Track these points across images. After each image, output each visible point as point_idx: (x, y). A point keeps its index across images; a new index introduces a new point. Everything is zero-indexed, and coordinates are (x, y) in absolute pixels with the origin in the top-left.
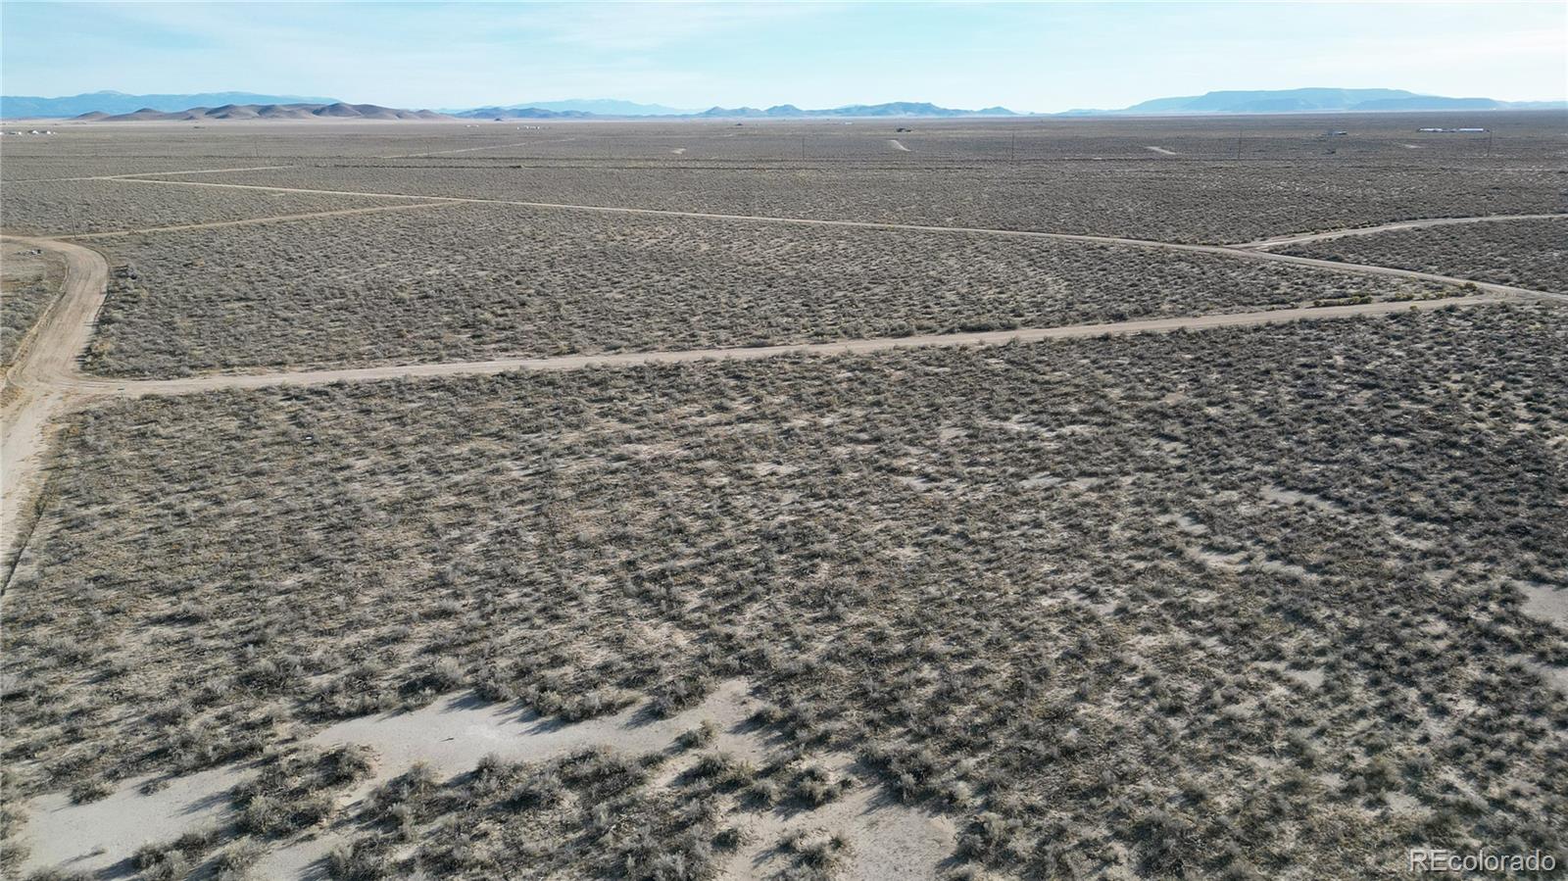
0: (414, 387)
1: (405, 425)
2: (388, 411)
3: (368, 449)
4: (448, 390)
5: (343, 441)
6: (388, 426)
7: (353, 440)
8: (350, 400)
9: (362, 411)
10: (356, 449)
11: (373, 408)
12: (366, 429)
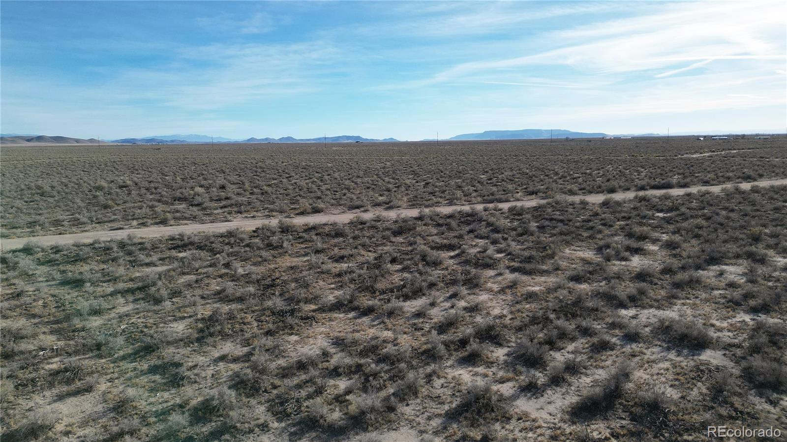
0: (148, 246)
1: (158, 301)
2: (115, 280)
3: (87, 362)
4: (200, 248)
5: (24, 346)
6: (123, 306)
7: (50, 340)
8: (45, 269)
9: (65, 283)
10: (55, 364)
11: (87, 276)
12: (79, 314)
